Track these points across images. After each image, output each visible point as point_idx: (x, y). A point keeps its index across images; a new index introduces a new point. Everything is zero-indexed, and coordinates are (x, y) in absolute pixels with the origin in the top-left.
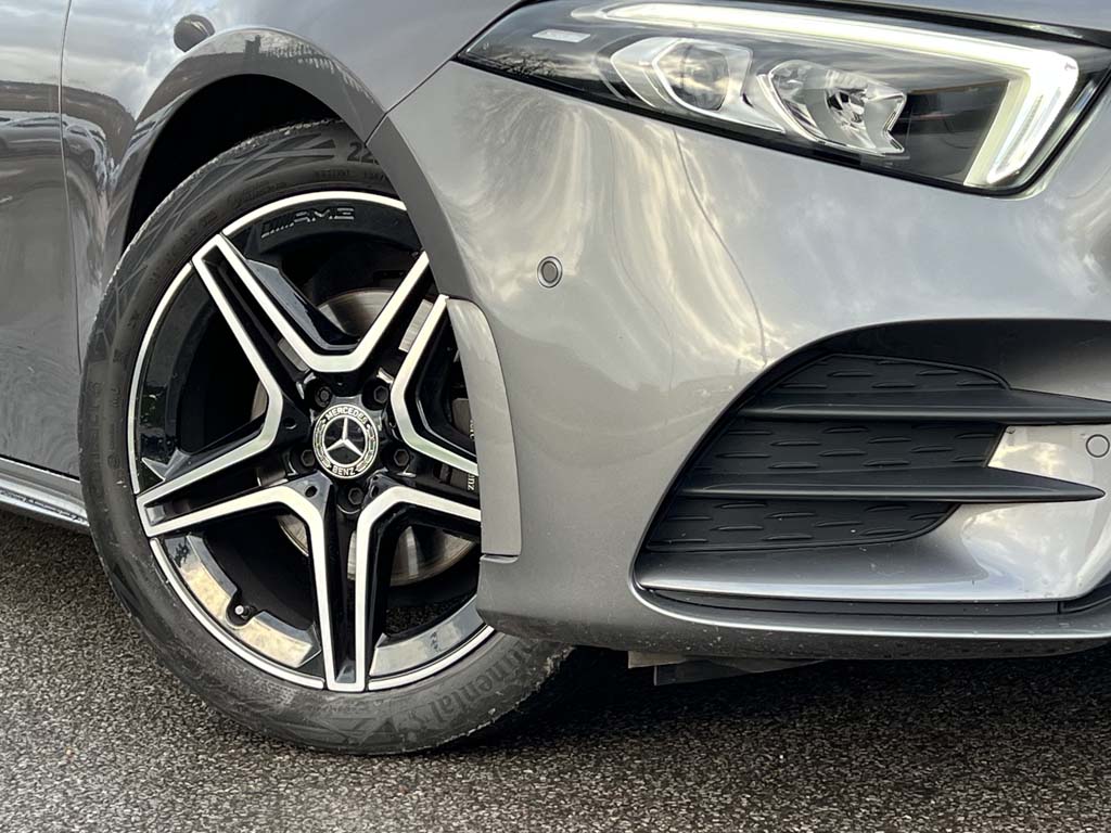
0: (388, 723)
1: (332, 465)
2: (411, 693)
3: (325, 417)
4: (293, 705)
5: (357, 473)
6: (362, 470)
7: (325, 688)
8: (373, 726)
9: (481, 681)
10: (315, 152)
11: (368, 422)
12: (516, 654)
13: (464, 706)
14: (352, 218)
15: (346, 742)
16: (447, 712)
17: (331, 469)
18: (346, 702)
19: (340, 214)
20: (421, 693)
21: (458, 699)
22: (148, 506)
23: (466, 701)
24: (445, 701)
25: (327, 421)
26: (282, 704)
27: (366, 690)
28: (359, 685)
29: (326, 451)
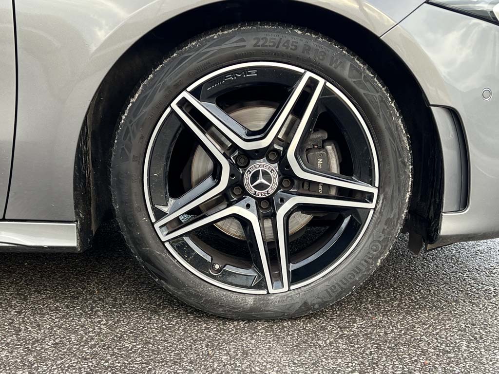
0: (305, 303)
1: (255, 192)
2: (313, 287)
3: (249, 171)
4: (254, 304)
5: (269, 193)
6: (271, 192)
7: (268, 293)
8: (298, 306)
9: (350, 275)
10: (235, 45)
11: (272, 170)
12: (366, 261)
13: (342, 288)
14: (256, 75)
15: (284, 315)
16: (333, 292)
17: (255, 194)
18: (280, 298)
19: (250, 74)
20: (319, 287)
21: (339, 285)
22: (161, 227)
23: (343, 286)
24: (333, 288)
25: (250, 172)
26: (248, 305)
27: (289, 290)
28: (286, 288)
29: (251, 186)
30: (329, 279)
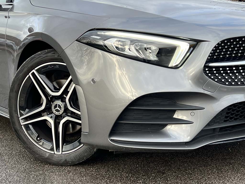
0: (66, 160)
2: (70, 155)
3: (54, 104)
4: (48, 156)
6: (61, 113)
7: (54, 153)
8: (63, 160)
9: (83, 153)
10: (51, 55)
11: (62, 105)
12: (89, 148)
13: (80, 157)
14: (58, 67)
15: (58, 163)
16: (76, 158)
17: (55, 113)
18: (58, 156)
19: (56, 66)
20: (72, 155)
21: (79, 156)
22: (21, 119)
23: (80, 156)
24: (76, 156)
26: (46, 156)
27: (62, 154)
28: (61, 153)
29: (54, 110)
30: (76, 152)
